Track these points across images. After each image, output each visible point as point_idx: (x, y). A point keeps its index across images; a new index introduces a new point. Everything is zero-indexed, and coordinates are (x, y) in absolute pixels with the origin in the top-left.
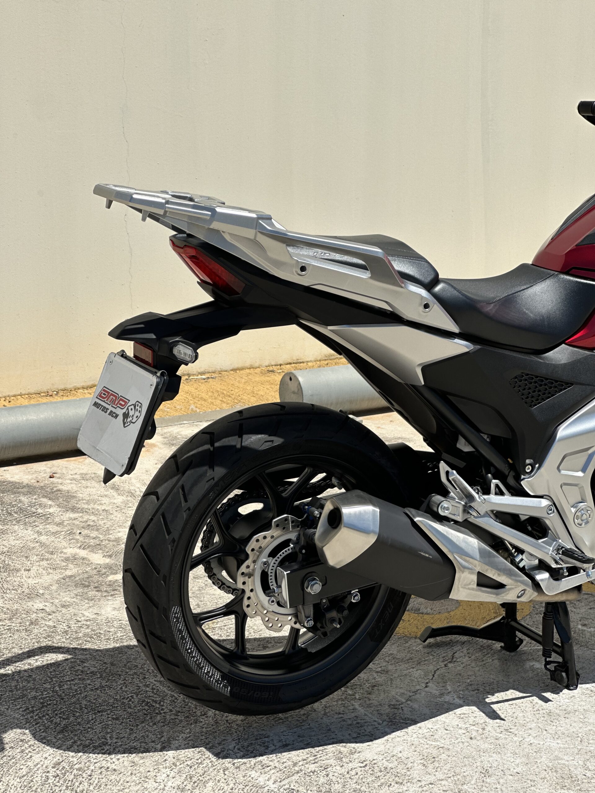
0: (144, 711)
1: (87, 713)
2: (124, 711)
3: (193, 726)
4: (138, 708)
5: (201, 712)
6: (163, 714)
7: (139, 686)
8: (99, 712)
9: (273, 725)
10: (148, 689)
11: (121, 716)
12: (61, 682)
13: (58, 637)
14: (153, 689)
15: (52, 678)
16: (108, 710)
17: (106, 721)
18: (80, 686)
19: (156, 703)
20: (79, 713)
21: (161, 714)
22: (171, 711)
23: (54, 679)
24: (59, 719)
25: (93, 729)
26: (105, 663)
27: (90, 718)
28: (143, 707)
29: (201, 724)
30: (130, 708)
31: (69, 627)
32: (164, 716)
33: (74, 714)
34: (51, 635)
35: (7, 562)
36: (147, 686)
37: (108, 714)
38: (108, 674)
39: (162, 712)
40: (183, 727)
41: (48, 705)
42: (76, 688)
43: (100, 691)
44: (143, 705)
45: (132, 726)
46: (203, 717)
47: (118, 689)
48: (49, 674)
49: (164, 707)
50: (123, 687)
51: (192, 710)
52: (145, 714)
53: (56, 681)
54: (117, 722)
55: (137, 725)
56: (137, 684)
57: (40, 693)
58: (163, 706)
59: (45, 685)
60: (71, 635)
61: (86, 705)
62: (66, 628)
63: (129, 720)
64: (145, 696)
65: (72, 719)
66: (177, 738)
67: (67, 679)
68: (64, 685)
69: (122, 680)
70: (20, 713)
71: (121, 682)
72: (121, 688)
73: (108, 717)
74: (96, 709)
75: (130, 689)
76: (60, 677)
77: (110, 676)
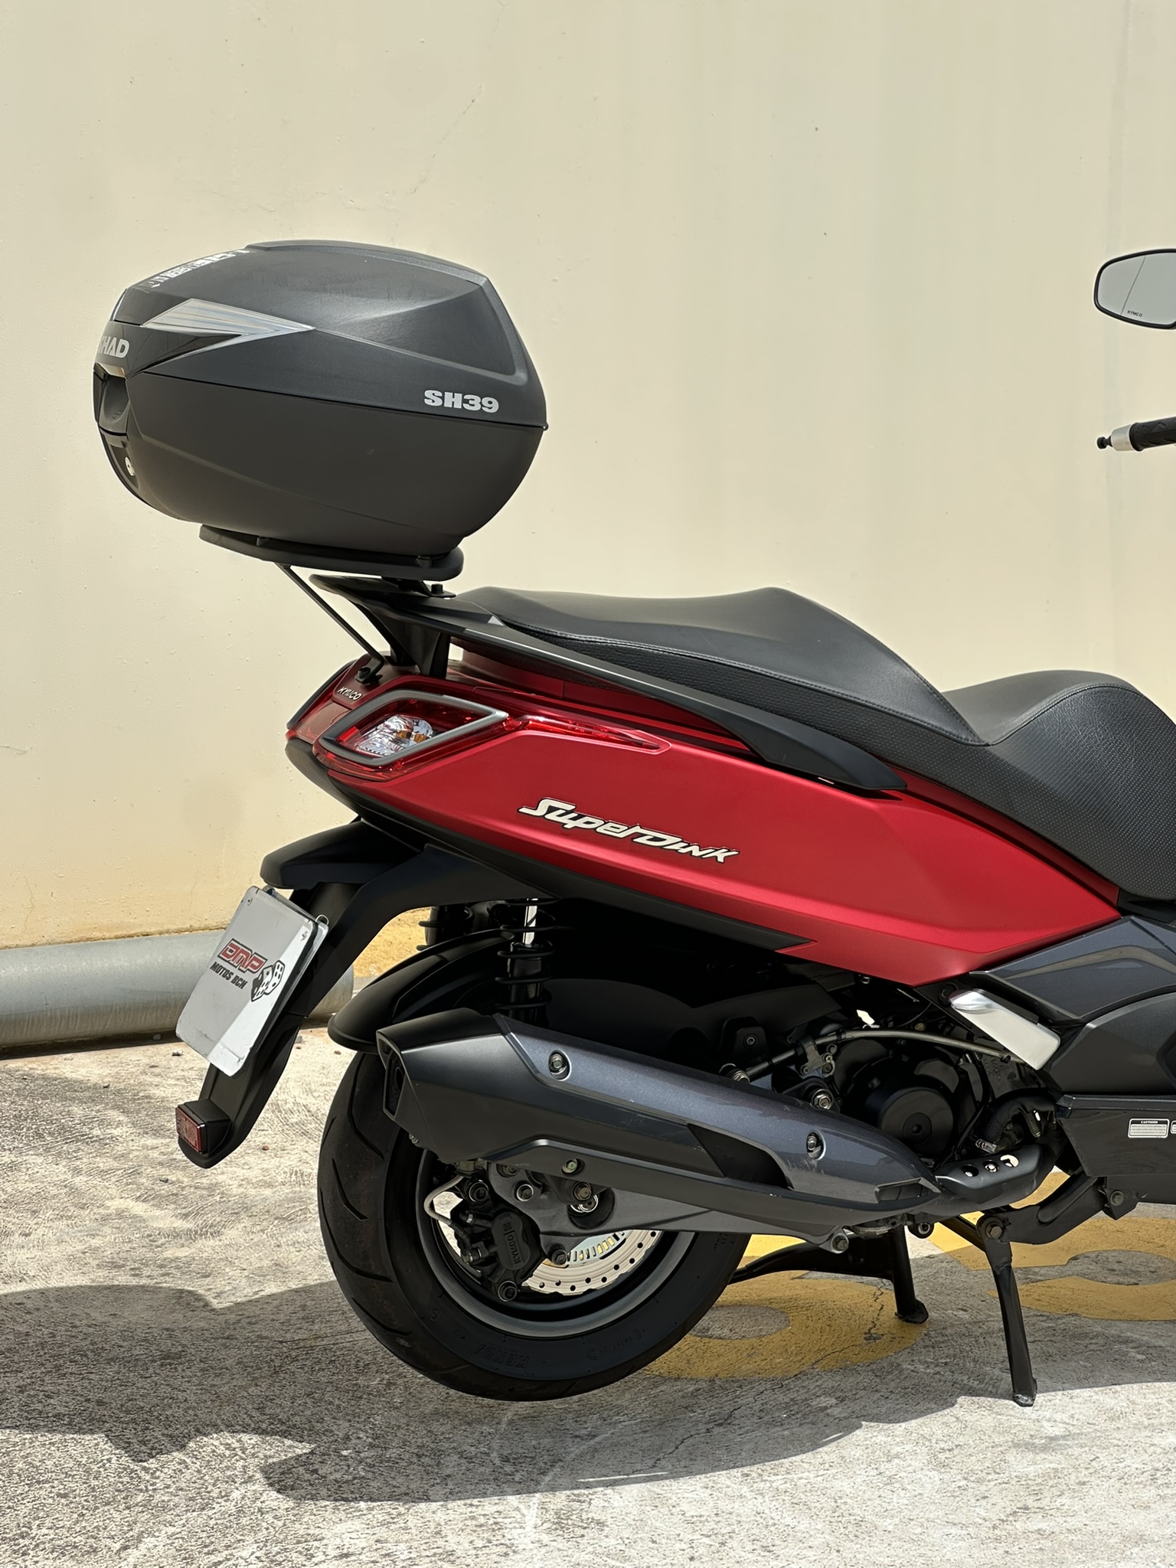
2: (84, 1483)
3: (195, 1514)
4: (112, 1480)
6: (150, 1492)
11: (74, 1491)
13: (25, 1352)
16: (57, 1479)
21: (147, 1491)
31: (53, 1336)
34: (14, 1348)
37: (53, 1487)
40: (178, 1515)
45: (87, 1509)
46: (220, 1500)
52: (118, 1490)
54: (63, 1500)
66: (156, 1534)
74: (37, 1477)
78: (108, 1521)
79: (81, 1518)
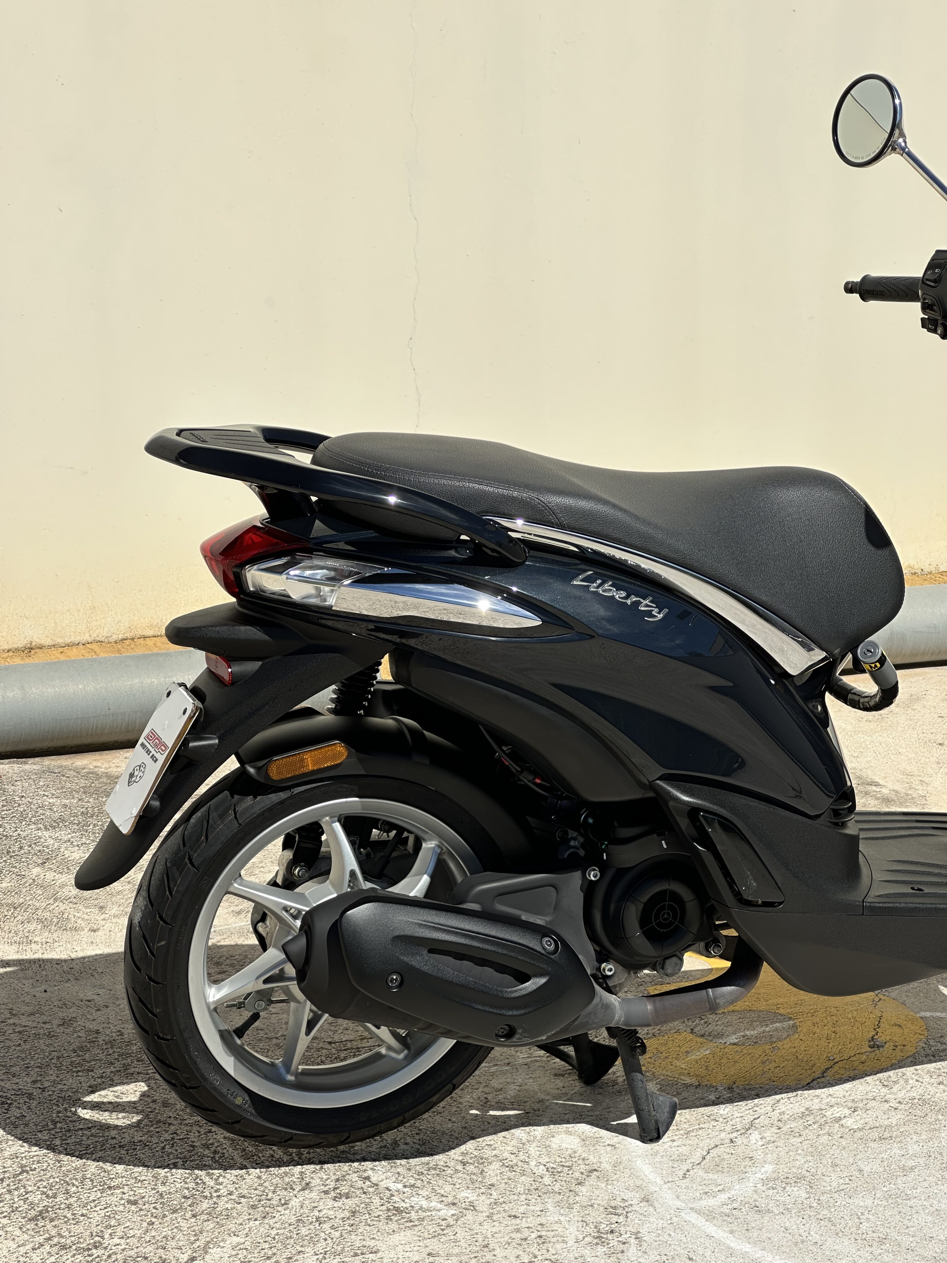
0: (186, 1191)
1: (89, 1189)
2: (152, 1189)
3: (257, 1223)
5: (280, 1199)
6: (215, 1199)
7: (193, 1146)
8: (110, 1188)
9: (394, 1231)
10: (207, 1152)
11: (143, 1198)
12: (69, 1130)
13: (96, 1051)
14: (215, 1152)
15: (57, 1122)
16: (127, 1185)
17: (116, 1206)
19: (212, 1178)
20: (77, 1187)
21: (211, 1198)
22: (231, 1194)
23: (59, 1125)
24: (40, 1196)
25: (89, 1218)
26: (154, 1101)
27: (91, 1199)
28: (186, 1183)
29: (272, 1222)
30: (164, 1184)
31: (122, 1034)
32: (215, 1203)
33: (67, 1190)
34: (86, 1046)
35: (65, 916)
36: (206, 1146)
37: (124, 1193)
38: (151, 1122)
39: (215, 1195)
40: (241, 1224)
41: (32, 1170)
42: (89, 1142)
43: (127, 1150)
44: (188, 1180)
45: (156, 1217)
46: (280, 1209)
47: (158, 1149)
48: (54, 1115)
49: (221, 1187)
50: (167, 1146)
51: (267, 1195)
52: (185, 1197)
53: (61, 1128)
54: (133, 1208)
55: (165, 1216)
56: (193, 1142)
58: (221, 1184)
59: (39, 1135)
60: (119, 1048)
62: (114, 1034)
63: (154, 1205)
64: (198, 1164)
65: (60, 1198)
66: (221, 1244)
67: (81, 1127)
68: (71, 1136)
69: (170, 1132)
71: (167, 1136)
72: (163, 1148)
73: (122, 1199)
75: (177, 1151)
76: (71, 1121)
77: (152, 1126)
78: (175, 1230)
79: (151, 1227)
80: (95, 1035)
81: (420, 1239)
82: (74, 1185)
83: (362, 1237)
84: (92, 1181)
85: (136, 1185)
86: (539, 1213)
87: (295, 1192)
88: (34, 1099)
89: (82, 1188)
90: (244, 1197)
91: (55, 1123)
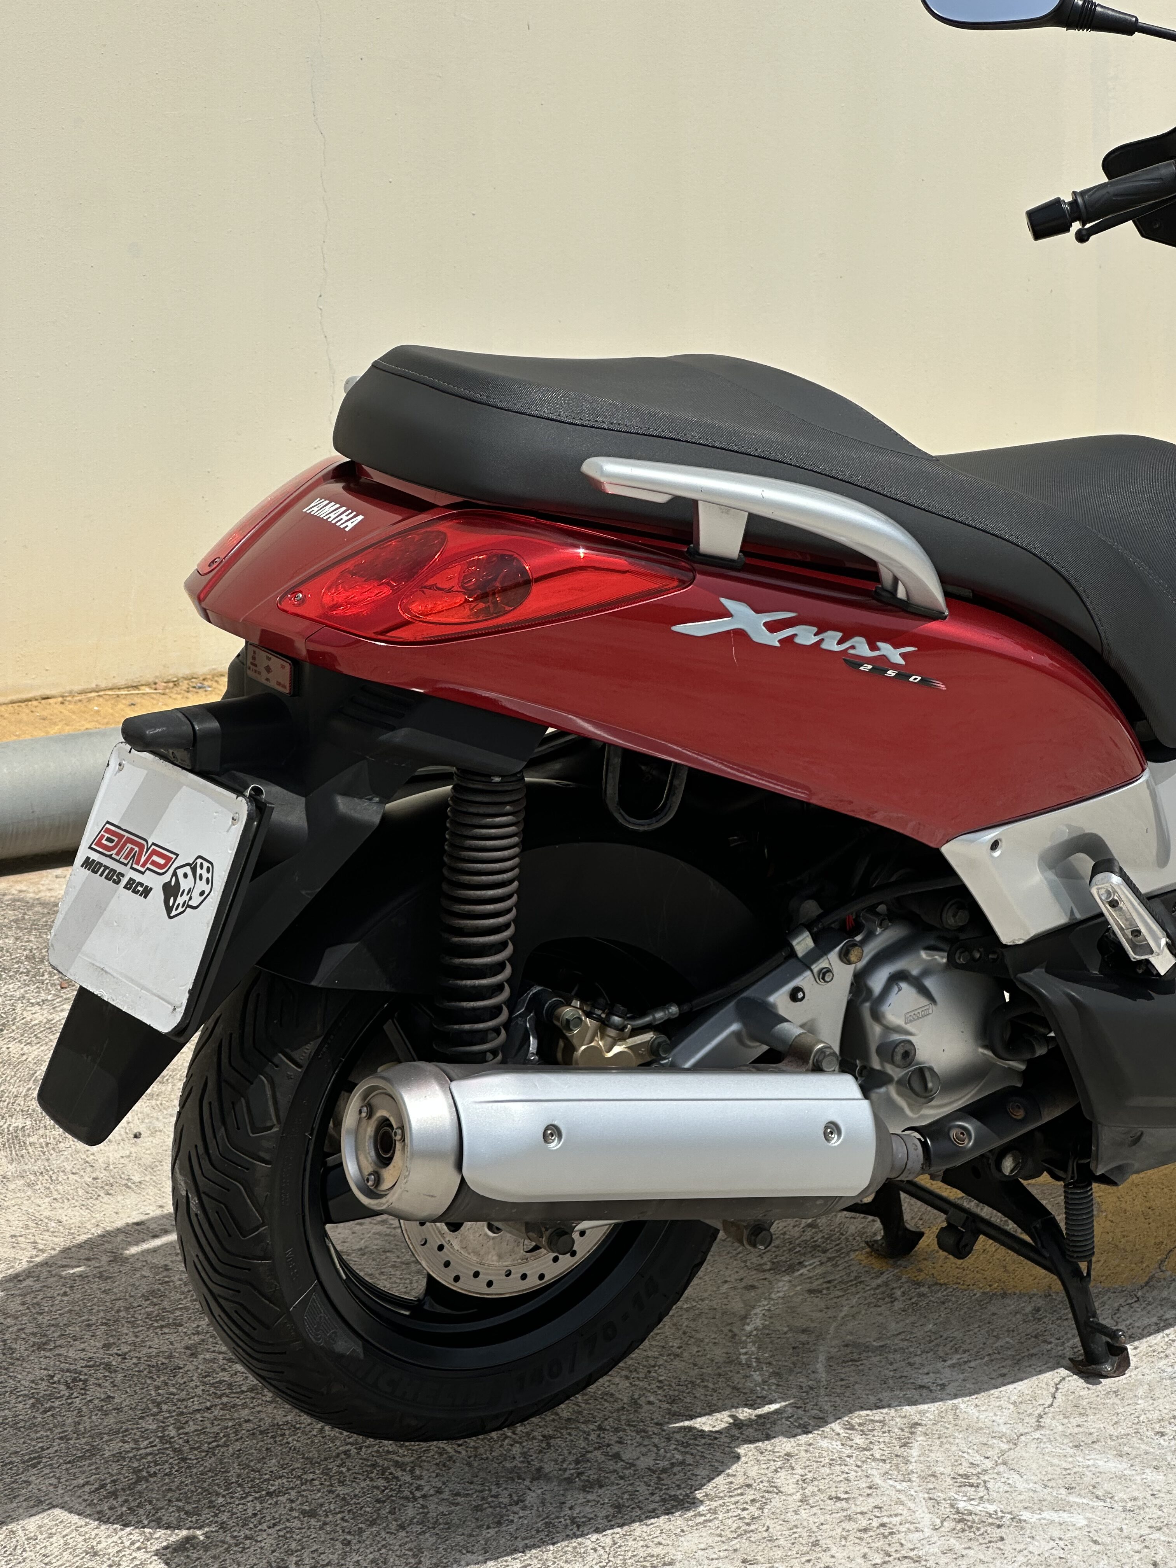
2: (330, 1492)
4: (363, 1484)
5: (510, 1495)
8: (269, 1494)
9: (683, 1531)
12: (182, 1414)
18: (224, 1424)
19: (404, 1470)
20: (224, 1496)
21: (415, 1499)
25: (257, 1541)
27: (250, 1513)
32: (423, 1507)
39: (418, 1494)
41: (151, 1475)
42: (216, 1429)
43: (273, 1437)
47: (314, 1433)
48: (153, 1392)
51: (490, 1490)
52: (379, 1501)
53: (169, 1412)
55: (361, 1531)
57: (132, 1445)
59: (143, 1423)
61: (239, 1476)
63: (340, 1515)
64: (378, 1451)
67: (196, 1407)
68: (187, 1422)
70: (86, 1497)
73: (291, 1510)
74: (264, 1486)
76: (179, 1400)
80: (165, 1274)
81: (723, 1539)
82: (218, 1494)
83: (642, 1543)
84: (240, 1485)
85: (303, 1487)
86: (869, 1491)
87: (527, 1483)
88: (116, 1371)
89: (232, 1497)
90: (458, 1494)
91: (158, 1405)
